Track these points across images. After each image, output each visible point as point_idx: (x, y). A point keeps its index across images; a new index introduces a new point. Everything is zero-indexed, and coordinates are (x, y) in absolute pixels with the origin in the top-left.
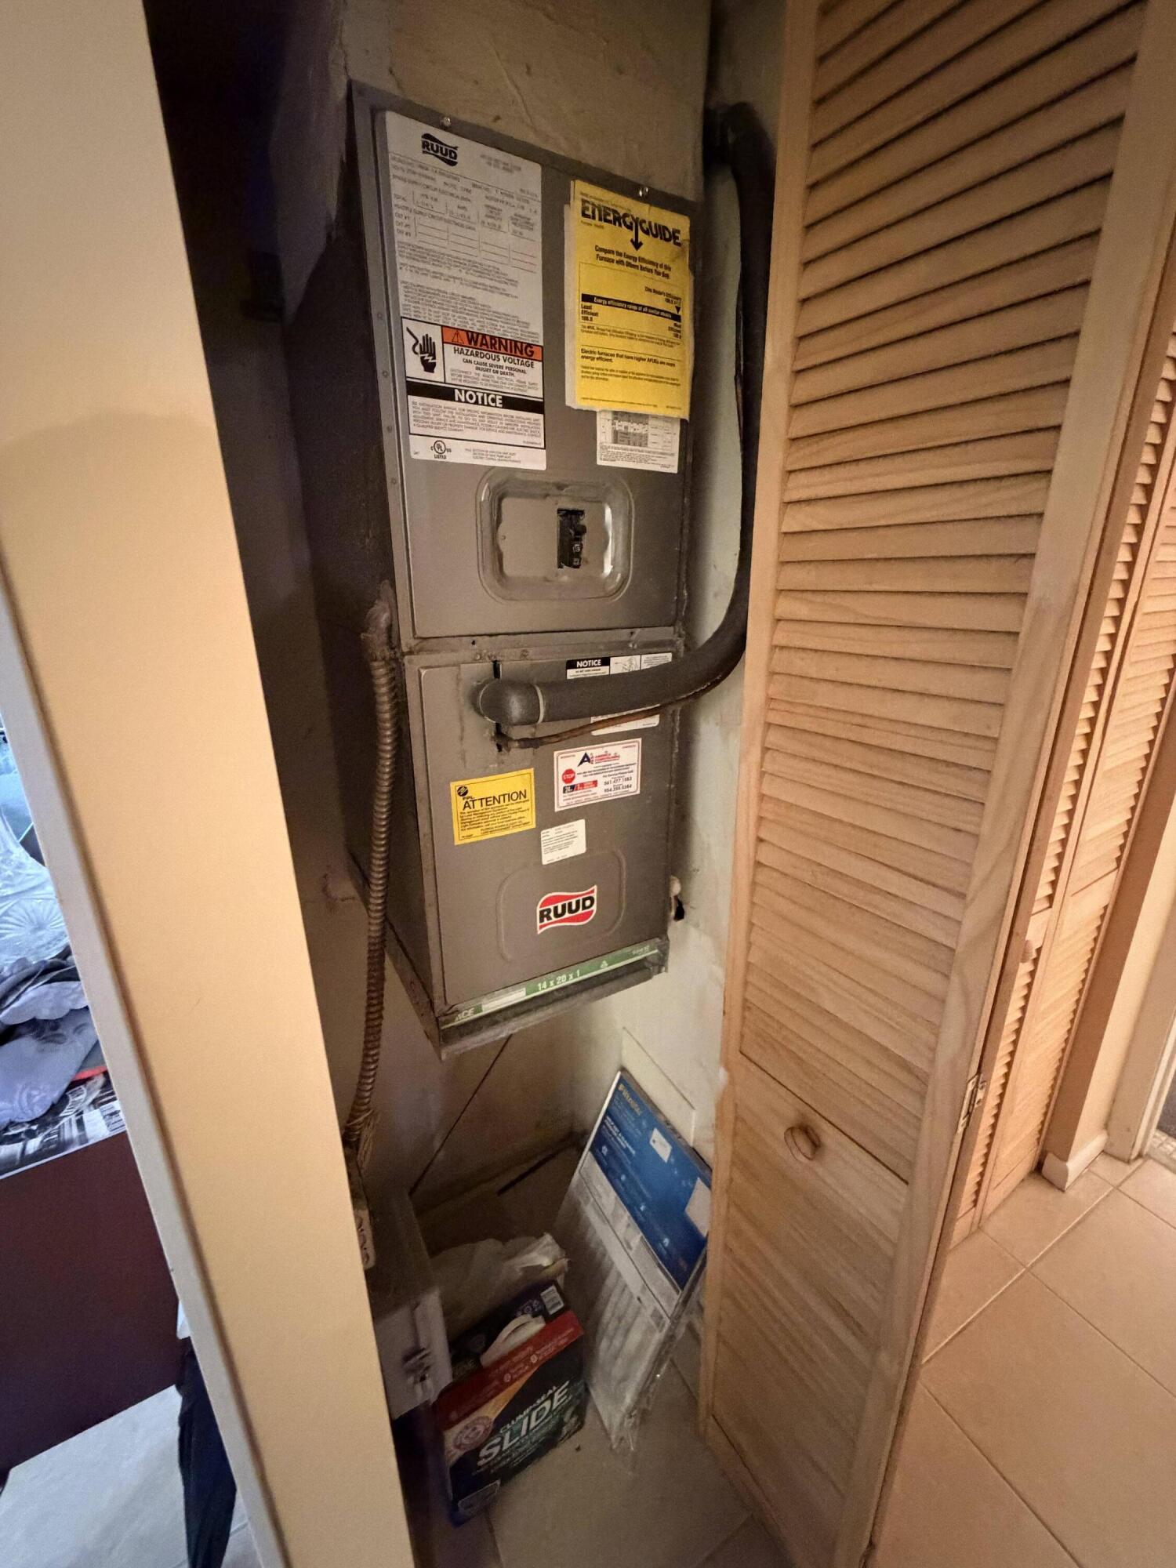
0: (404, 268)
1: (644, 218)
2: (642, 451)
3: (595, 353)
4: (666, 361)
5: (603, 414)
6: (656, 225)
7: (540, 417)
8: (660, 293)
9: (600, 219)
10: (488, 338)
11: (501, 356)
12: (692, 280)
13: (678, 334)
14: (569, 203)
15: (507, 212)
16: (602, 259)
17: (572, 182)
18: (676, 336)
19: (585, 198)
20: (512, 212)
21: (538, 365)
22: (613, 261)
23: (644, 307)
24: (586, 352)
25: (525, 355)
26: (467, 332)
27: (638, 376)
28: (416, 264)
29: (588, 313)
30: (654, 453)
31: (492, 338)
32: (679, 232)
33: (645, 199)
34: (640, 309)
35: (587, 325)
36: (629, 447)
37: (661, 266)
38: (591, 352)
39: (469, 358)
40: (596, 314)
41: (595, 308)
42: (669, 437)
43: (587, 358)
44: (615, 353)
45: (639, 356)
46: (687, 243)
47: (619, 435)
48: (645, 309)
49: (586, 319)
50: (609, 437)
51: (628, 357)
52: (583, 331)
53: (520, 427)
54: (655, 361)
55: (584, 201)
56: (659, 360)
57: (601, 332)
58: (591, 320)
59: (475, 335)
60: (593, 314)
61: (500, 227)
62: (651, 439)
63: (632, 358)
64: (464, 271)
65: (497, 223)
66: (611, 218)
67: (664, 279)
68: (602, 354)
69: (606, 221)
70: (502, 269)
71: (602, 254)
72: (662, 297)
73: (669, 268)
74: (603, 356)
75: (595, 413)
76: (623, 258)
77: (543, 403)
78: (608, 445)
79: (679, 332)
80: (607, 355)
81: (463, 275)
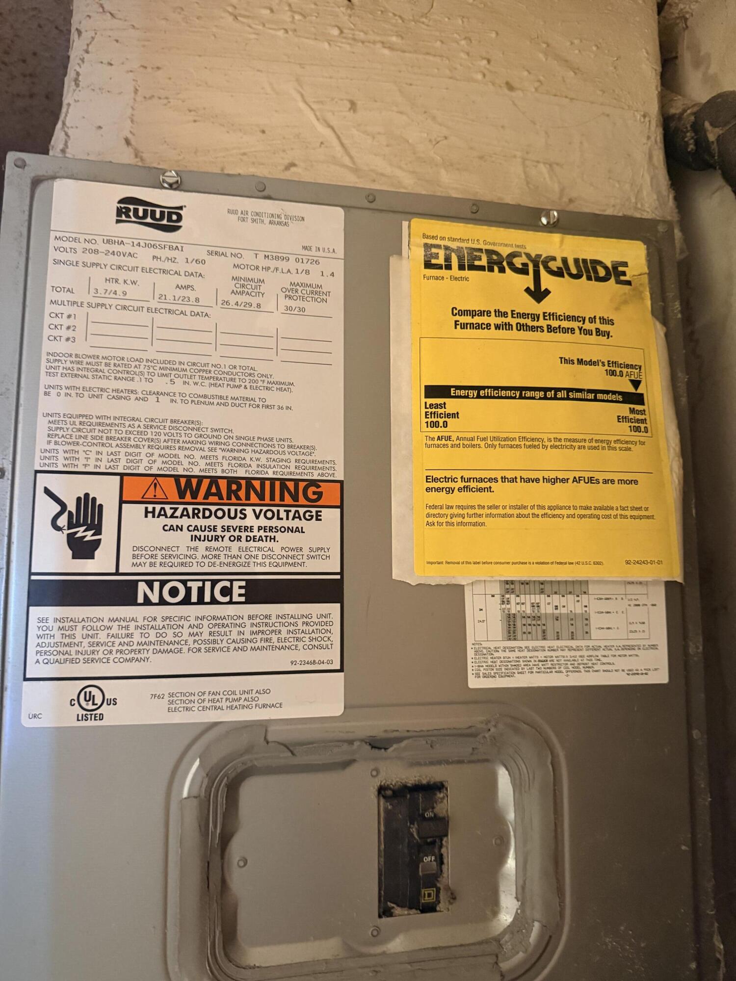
0: (53, 392)
1: (552, 253)
2: (578, 649)
3: (453, 480)
4: (616, 477)
5: (479, 589)
6: (576, 261)
7: (334, 609)
8: (591, 363)
9: (461, 267)
10: (223, 484)
11: (249, 510)
12: (662, 334)
13: (638, 426)
14: (400, 253)
15: (274, 283)
16: (464, 326)
17: (405, 224)
18: (638, 429)
19: (430, 241)
20: (286, 280)
21: (331, 516)
22: (488, 326)
23: (557, 390)
24: (435, 480)
25: (302, 500)
26: (177, 478)
27: (552, 512)
28: (80, 382)
29: (440, 416)
30: (607, 648)
31: (231, 480)
32: (625, 264)
33: (553, 227)
34: (549, 394)
35: (436, 436)
36: (546, 644)
37: (592, 320)
38: (446, 479)
39: (175, 522)
40: (455, 415)
41: (452, 405)
42: (639, 614)
43: (438, 490)
44: (499, 475)
45: (553, 475)
46: (645, 279)
47: (519, 624)
48: (563, 394)
49: (435, 425)
50: (497, 627)
51: (528, 480)
52: (429, 446)
53: (284, 635)
54: (591, 480)
55: (427, 247)
56: (601, 477)
57: (469, 443)
58: (445, 425)
59: (194, 482)
60: (448, 415)
61: (259, 305)
62: (596, 621)
63: (537, 480)
64: (178, 381)
65: (254, 301)
66: (484, 262)
67: (603, 339)
68: (469, 480)
69: (472, 267)
70: (261, 368)
71: (467, 319)
72: (600, 370)
73: (611, 322)
74: (472, 484)
75: (460, 588)
76: (509, 319)
77: (340, 582)
78: (492, 645)
79: (644, 421)
80: (482, 480)
81: (179, 387)
